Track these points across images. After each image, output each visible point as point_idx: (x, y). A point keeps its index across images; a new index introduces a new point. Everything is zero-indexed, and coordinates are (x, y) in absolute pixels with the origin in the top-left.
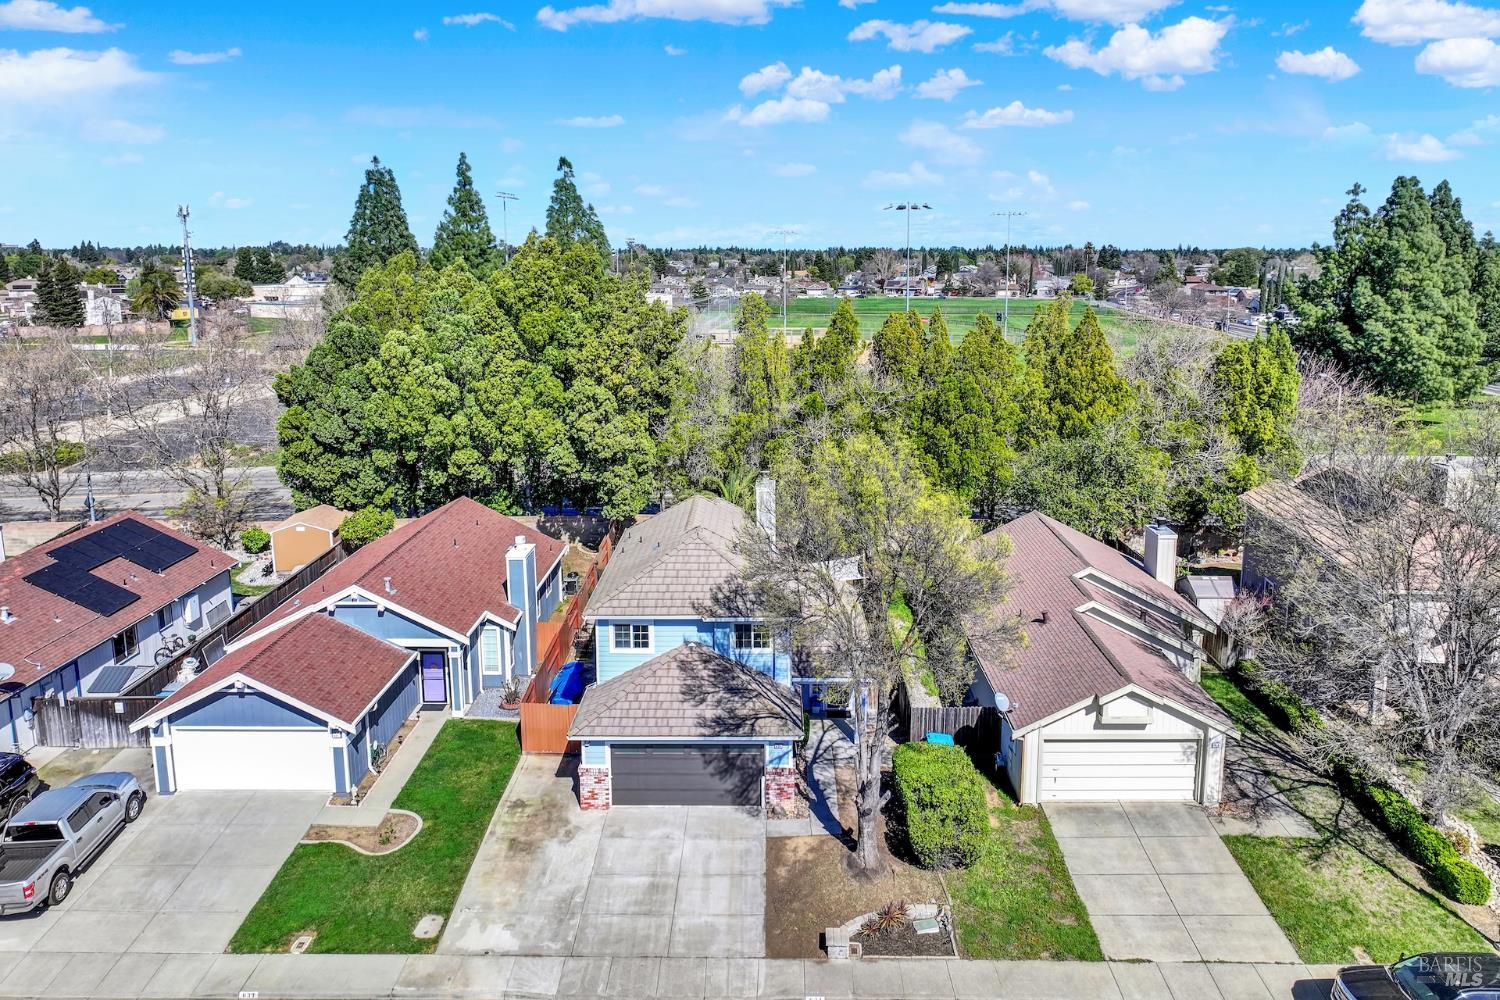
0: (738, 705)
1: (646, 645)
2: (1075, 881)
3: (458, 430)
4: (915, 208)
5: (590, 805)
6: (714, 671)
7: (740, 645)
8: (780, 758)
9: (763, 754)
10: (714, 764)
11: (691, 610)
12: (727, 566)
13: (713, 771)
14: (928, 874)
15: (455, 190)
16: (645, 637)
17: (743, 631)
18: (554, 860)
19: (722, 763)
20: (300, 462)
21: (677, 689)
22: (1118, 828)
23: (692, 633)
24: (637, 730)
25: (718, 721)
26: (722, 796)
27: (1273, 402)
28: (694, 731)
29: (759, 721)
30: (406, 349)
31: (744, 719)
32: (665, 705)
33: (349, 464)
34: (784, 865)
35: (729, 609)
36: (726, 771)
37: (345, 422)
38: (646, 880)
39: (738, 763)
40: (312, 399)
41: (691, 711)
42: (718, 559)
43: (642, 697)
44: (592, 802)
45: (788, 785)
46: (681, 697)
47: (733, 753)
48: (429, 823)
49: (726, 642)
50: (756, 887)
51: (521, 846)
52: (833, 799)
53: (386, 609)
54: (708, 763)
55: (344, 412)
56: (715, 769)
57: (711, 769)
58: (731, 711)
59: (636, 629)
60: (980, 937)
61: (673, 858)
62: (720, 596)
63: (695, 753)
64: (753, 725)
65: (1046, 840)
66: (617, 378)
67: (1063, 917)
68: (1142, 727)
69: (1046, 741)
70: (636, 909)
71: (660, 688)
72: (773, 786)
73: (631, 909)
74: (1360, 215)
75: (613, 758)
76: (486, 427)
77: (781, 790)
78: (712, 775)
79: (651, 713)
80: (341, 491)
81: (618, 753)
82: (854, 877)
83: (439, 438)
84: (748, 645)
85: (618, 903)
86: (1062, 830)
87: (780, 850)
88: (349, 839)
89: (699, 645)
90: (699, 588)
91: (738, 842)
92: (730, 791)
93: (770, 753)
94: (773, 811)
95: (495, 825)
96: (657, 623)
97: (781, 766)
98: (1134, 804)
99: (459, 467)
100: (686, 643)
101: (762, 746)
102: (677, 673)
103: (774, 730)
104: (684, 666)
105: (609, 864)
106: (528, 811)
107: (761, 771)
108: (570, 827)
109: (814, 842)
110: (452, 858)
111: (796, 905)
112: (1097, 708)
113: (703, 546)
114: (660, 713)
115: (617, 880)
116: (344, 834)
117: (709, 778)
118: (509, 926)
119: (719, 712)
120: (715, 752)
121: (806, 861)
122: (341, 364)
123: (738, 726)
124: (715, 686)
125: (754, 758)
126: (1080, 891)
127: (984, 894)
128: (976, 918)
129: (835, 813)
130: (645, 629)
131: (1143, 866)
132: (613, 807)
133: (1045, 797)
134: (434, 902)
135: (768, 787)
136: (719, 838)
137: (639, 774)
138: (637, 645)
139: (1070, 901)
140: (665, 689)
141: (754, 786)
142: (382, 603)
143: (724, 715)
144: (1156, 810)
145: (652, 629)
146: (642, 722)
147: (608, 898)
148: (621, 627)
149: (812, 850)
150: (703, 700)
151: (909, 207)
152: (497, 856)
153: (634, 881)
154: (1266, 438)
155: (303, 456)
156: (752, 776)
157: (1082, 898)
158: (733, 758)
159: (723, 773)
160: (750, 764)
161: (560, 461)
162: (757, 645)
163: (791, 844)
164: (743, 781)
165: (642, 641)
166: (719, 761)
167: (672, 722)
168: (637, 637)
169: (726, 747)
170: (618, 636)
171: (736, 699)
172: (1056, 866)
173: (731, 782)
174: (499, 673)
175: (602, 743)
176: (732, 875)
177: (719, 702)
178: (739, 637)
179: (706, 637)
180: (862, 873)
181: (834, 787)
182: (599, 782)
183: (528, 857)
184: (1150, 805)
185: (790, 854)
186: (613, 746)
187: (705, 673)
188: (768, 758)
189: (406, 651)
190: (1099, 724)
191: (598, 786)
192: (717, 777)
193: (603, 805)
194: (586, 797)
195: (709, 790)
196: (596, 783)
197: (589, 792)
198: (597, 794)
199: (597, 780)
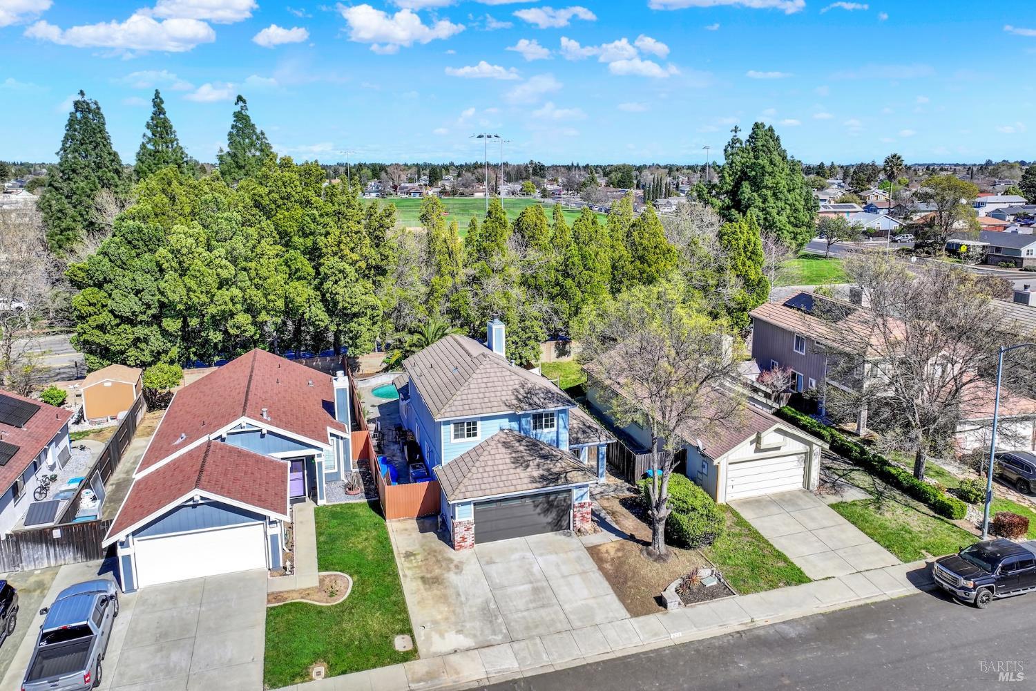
0: (551, 466)
1: (475, 435)
2: (771, 542)
3: (236, 300)
4: (490, 137)
5: (461, 546)
6: (527, 446)
7: (535, 428)
8: (582, 496)
9: (570, 495)
10: (540, 507)
11: (506, 408)
12: (516, 377)
13: (539, 512)
14: (691, 552)
15: (152, 119)
16: (475, 429)
17: (537, 418)
18: (459, 585)
19: (546, 505)
20: (97, 332)
21: (508, 461)
22: (774, 509)
23: (505, 423)
24: (494, 491)
25: (543, 477)
26: (545, 527)
27: (753, 256)
28: (530, 486)
29: (568, 474)
30: (191, 240)
31: (559, 474)
32: (505, 472)
33: (140, 331)
34: (607, 562)
35: (530, 404)
36: (548, 510)
37: (140, 300)
38: (527, 587)
39: (555, 503)
40: (111, 281)
41: (524, 475)
42: (508, 373)
43: (487, 469)
44: (463, 544)
45: (587, 513)
46: (513, 465)
47: (552, 498)
48: (356, 577)
49: (527, 427)
50: (597, 576)
51: (431, 581)
52: (609, 519)
53: (269, 432)
54: (536, 506)
55: (138, 292)
56: (541, 509)
57: (538, 510)
58: (549, 470)
59: (469, 424)
60: (742, 582)
61: (536, 569)
62: (520, 397)
63: (528, 501)
64: (565, 477)
65: (741, 522)
66: (355, 256)
67: (777, 563)
68: (778, 448)
69: (730, 464)
70: (534, 605)
71: (497, 462)
72: (579, 515)
73: (531, 606)
74: (738, 145)
75: (475, 512)
76: (257, 296)
77: (583, 517)
78: (539, 514)
79: (498, 479)
80: (132, 352)
81: (479, 508)
82: (655, 560)
83: (223, 307)
84: (541, 427)
85: (521, 603)
86: (747, 515)
87: (598, 554)
88: (302, 598)
89: (511, 430)
90: (504, 393)
91: (569, 553)
92: (550, 523)
93: (577, 493)
94: (579, 530)
95: (403, 570)
96: (482, 419)
97: (583, 501)
98: (775, 495)
99: (238, 328)
100: (502, 430)
101: (570, 490)
102: (504, 450)
103: (580, 478)
104: (506, 445)
105: (498, 581)
106: (419, 557)
107: (569, 507)
108: (455, 562)
109: (617, 545)
110: (389, 596)
111: (630, 583)
112: (758, 440)
113: (495, 366)
114: (504, 478)
115: (509, 591)
116: (295, 595)
117: (537, 516)
118: (459, 632)
119: (541, 472)
120: (541, 499)
121: (619, 558)
122: (133, 253)
123: (557, 479)
124: (532, 456)
125: (565, 500)
126: (777, 547)
127: (730, 558)
128: (733, 572)
129: (614, 525)
130: (475, 423)
131: (800, 528)
132: (475, 546)
133: (729, 498)
134: (397, 627)
135: (575, 516)
136: (556, 553)
137: (492, 521)
138: (469, 436)
139: (775, 554)
140: (501, 462)
141: (566, 517)
142: (265, 428)
143: (545, 473)
144: (788, 496)
145: (479, 423)
146: (495, 485)
147: (512, 601)
148: (458, 424)
149: (618, 550)
150: (528, 466)
151: (485, 136)
152: (419, 590)
153: (521, 588)
154: (752, 278)
155: (102, 328)
156: (563, 511)
157: (780, 550)
158: (552, 501)
159: (546, 511)
160: (563, 503)
161: (317, 318)
162: (547, 426)
163: (603, 549)
164: (558, 515)
165: (472, 432)
166: (543, 504)
167: (514, 482)
168: (469, 430)
169: (547, 494)
170: (456, 431)
171: (549, 462)
172: (756, 536)
173: (551, 517)
174: (336, 470)
175: (468, 503)
176: (580, 574)
177: (538, 465)
178: (535, 423)
179: (515, 425)
180: (660, 558)
181: (604, 511)
182: (468, 530)
183: (441, 587)
184: (783, 494)
185: (606, 555)
186: (475, 504)
187: (521, 448)
188: (575, 498)
189: (282, 461)
190: (758, 450)
191: (467, 533)
192: (542, 515)
193: (471, 545)
194: (459, 541)
195: (537, 525)
196: (465, 531)
197: (461, 537)
198: (466, 538)
199: (466, 529)
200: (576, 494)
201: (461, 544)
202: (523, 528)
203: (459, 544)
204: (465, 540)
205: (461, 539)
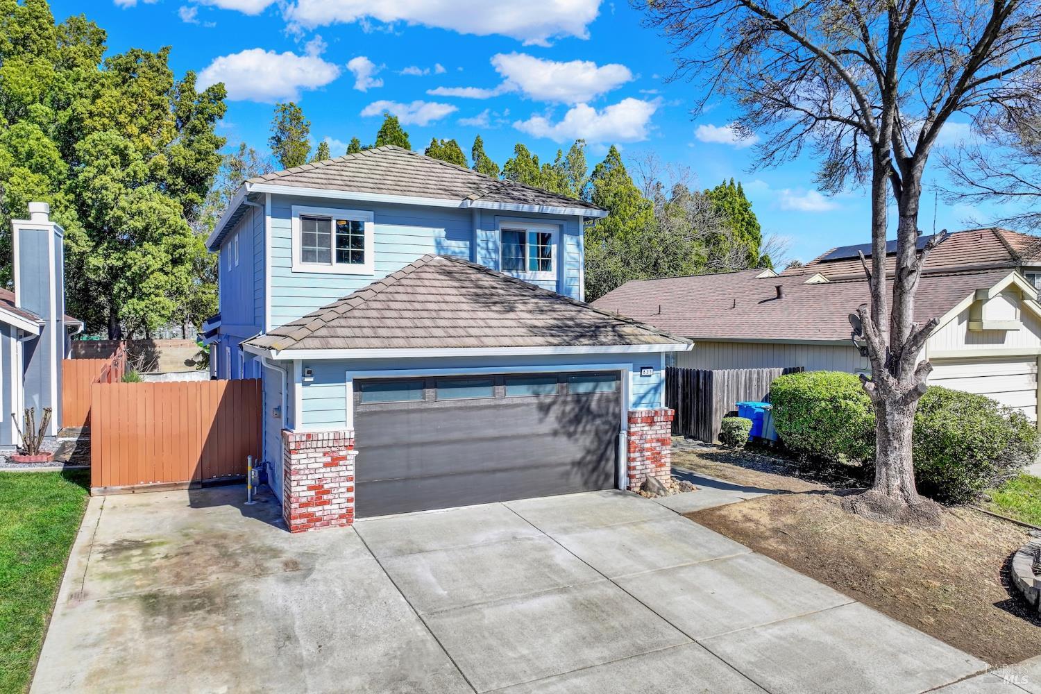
0: (571, 313)
1: (358, 258)
5: (310, 518)
10: (555, 411)
11: (440, 195)
13: (556, 426)
16: (359, 242)
17: (513, 242)
19: (568, 409)
21: (451, 299)
25: (556, 328)
26: (565, 476)
28: (523, 340)
29: (618, 328)
31: (597, 326)
36: (577, 420)
39: (594, 405)
44: (316, 510)
45: (662, 441)
46: (466, 307)
51: (179, 604)
52: (699, 474)
54: (545, 409)
56: (559, 419)
58: (567, 319)
59: (342, 228)
64: (616, 332)
68: (1003, 339)
72: (642, 444)
78: (555, 433)
84: (521, 265)
87: (724, 525)
91: (645, 526)
92: (578, 464)
93: (637, 385)
94: (645, 488)
96: (380, 216)
97: (652, 409)
103: (650, 338)
104: (451, 275)
105: (442, 592)
106: (161, 551)
108: (285, 557)
109: (765, 505)
117: (548, 437)
119: (551, 320)
123: (594, 333)
125: (606, 402)
129: (721, 481)
130: (358, 228)
132: (355, 521)
135: (632, 448)
136: (607, 526)
138: (342, 258)
141: (611, 449)
143: (560, 322)
145: (371, 224)
148: (314, 222)
149: (776, 513)
150: (512, 309)
153: (532, 606)
156: (613, 429)
159: (571, 426)
163: (731, 514)
165: (351, 250)
166: (564, 404)
168: (341, 241)
170: (308, 240)
175: (337, 368)
178: (508, 253)
179: (460, 248)
180: (917, 515)
182: (334, 463)
185: (751, 524)
186: (359, 386)
190: (972, 338)
191: (330, 473)
193: (342, 516)
194: (304, 500)
195: (545, 466)
196: (326, 465)
197: (310, 488)
198: (328, 492)
199: (329, 459)
201: (311, 510)
202: (499, 475)
203: (304, 510)
204: (325, 497)
205: (312, 493)
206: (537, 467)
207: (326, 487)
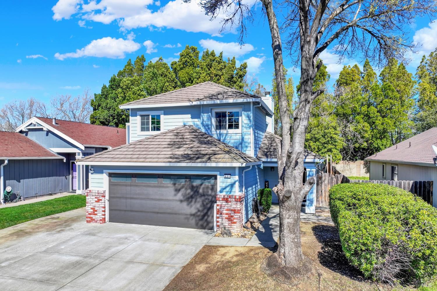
0: (204, 149)
1: (158, 129)
5: (92, 219)
7: (220, 126)
8: (232, 185)
10: (183, 191)
13: (182, 198)
16: (159, 123)
17: (221, 117)
19: (189, 191)
21: (167, 143)
23: (188, 119)
25: (185, 156)
26: (188, 220)
29: (216, 156)
31: (205, 155)
35: (212, 99)
36: (192, 197)
39: (201, 191)
41: (167, 152)
43: (139, 146)
44: (93, 217)
45: (234, 211)
46: (166, 146)
47: (196, 183)
49: (209, 123)
51: (21, 233)
54: (178, 190)
56: (184, 196)
57: (180, 196)
58: (198, 151)
59: (153, 118)
64: (210, 157)
71: (152, 143)
72: (223, 211)
75: (111, 185)
78: (181, 201)
79: (138, 153)
81: (115, 180)
84: (225, 127)
92: (193, 215)
95: (24, 224)
97: (231, 194)
100: (184, 125)
102: (171, 137)
103: (226, 160)
104: (177, 134)
115: (54, 257)
117: (178, 202)
120: (184, 182)
123: (198, 158)
124: (193, 141)
130: (158, 117)
132: (108, 223)
137: (126, 198)
138: (153, 129)
140: (157, 143)
143: (191, 153)
145: (162, 118)
147: (29, 266)
148: (145, 116)
153: (66, 258)
158: (197, 187)
159: (189, 199)
160: (210, 192)
162: (230, 127)
164: (203, 205)
165: (157, 126)
166: (186, 189)
167: (150, 156)
168: (153, 123)
170: (143, 124)
173: (195, 208)
178: (219, 122)
179: (197, 122)
182: (99, 201)
183: (15, 238)
186: (110, 175)
191: (97, 204)
192: (185, 204)
193: (101, 220)
194: (89, 212)
195: (179, 214)
196: (96, 202)
197: (92, 209)
198: (96, 211)
199: (97, 200)
200: (221, 182)
201: (91, 216)
202: (159, 215)
203: (90, 216)
204: (96, 213)
205: (92, 210)
206: (176, 214)
207: (96, 209)
